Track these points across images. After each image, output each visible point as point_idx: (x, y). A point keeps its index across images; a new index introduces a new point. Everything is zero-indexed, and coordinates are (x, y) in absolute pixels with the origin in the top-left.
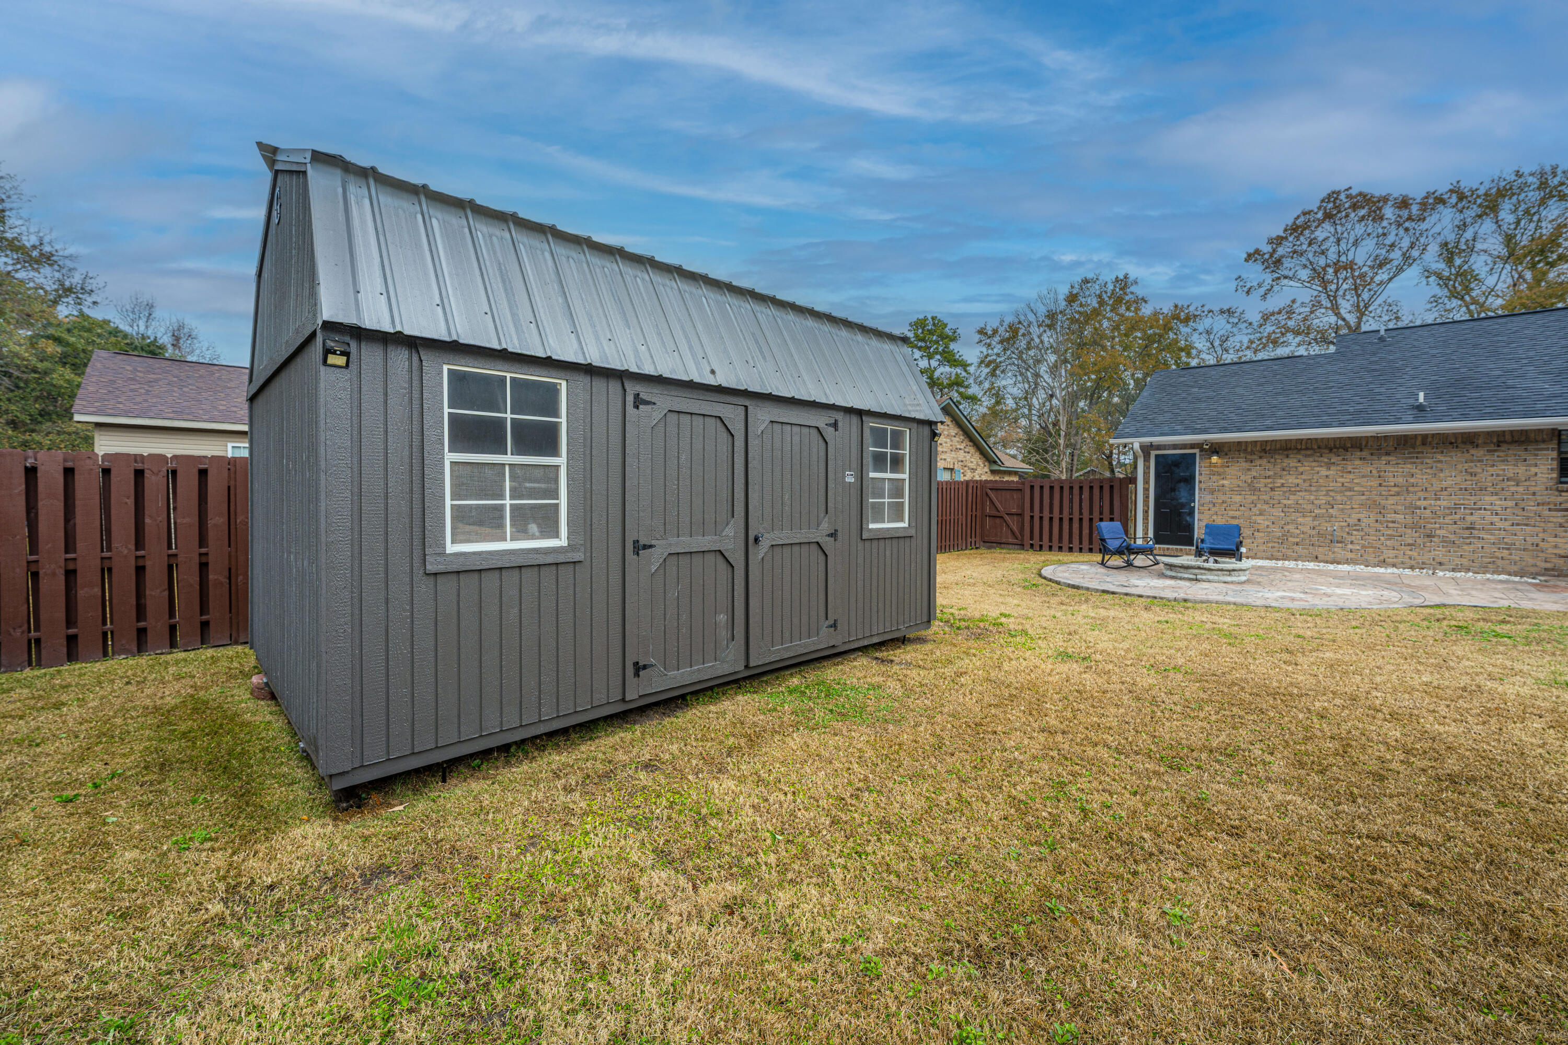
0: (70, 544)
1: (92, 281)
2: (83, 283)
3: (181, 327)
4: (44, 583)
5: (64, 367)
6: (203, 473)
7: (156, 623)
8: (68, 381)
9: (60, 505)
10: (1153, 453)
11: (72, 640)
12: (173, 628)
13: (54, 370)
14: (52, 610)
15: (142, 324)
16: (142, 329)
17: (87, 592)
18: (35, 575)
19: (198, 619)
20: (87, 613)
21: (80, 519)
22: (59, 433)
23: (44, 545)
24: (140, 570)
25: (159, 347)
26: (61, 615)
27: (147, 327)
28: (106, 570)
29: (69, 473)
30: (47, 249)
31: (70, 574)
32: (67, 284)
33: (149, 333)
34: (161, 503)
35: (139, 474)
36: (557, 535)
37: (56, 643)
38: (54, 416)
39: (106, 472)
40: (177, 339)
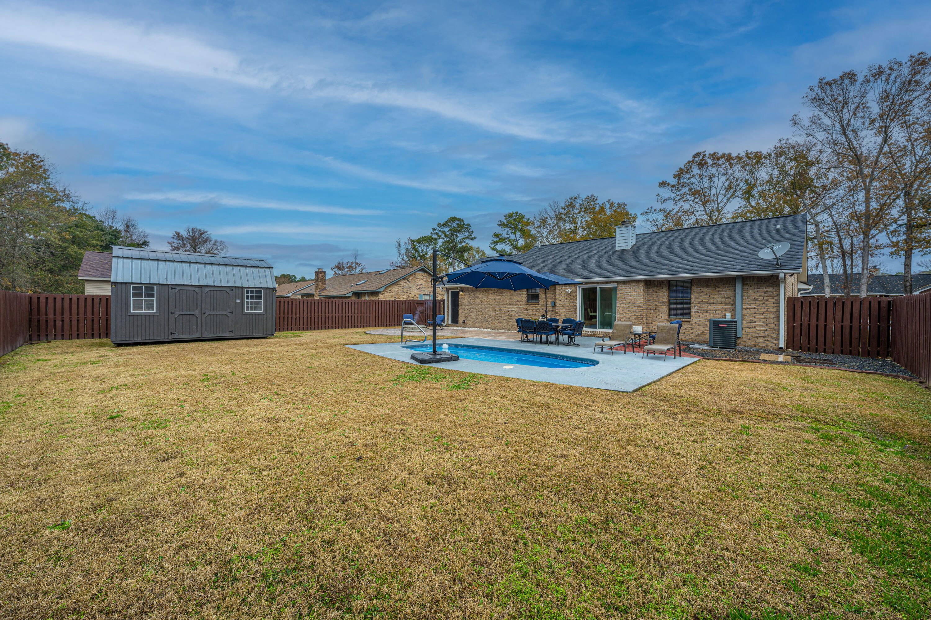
0: (78, 314)
1: (86, 205)
2: (83, 206)
3: (129, 220)
4: (73, 322)
5: (73, 245)
6: (107, 299)
7: (96, 332)
8: (76, 252)
9: (76, 306)
10: (450, 291)
11: (78, 335)
12: (100, 334)
13: (69, 247)
14: (75, 328)
15: (110, 221)
16: (110, 224)
17: (81, 324)
18: (71, 320)
19: (105, 332)
20: (81, 329)
21: (80, 309)
22: (70, 276)
23: (73, 314)
24: (93, 320)
25: (117, 232)
26: (76, 329)
27: (112, 223)
28: (85, 319)
29: (78, 299)
30: (67, 192)
31: (78, 321)
32: (76, 207)
33: (114, 225)
34: (98, 306)
35: (93, 299)
36: (153, 310)
37: (75, 335)
38: (69, 268)
39: (86, 299)
40: (128, 227)
